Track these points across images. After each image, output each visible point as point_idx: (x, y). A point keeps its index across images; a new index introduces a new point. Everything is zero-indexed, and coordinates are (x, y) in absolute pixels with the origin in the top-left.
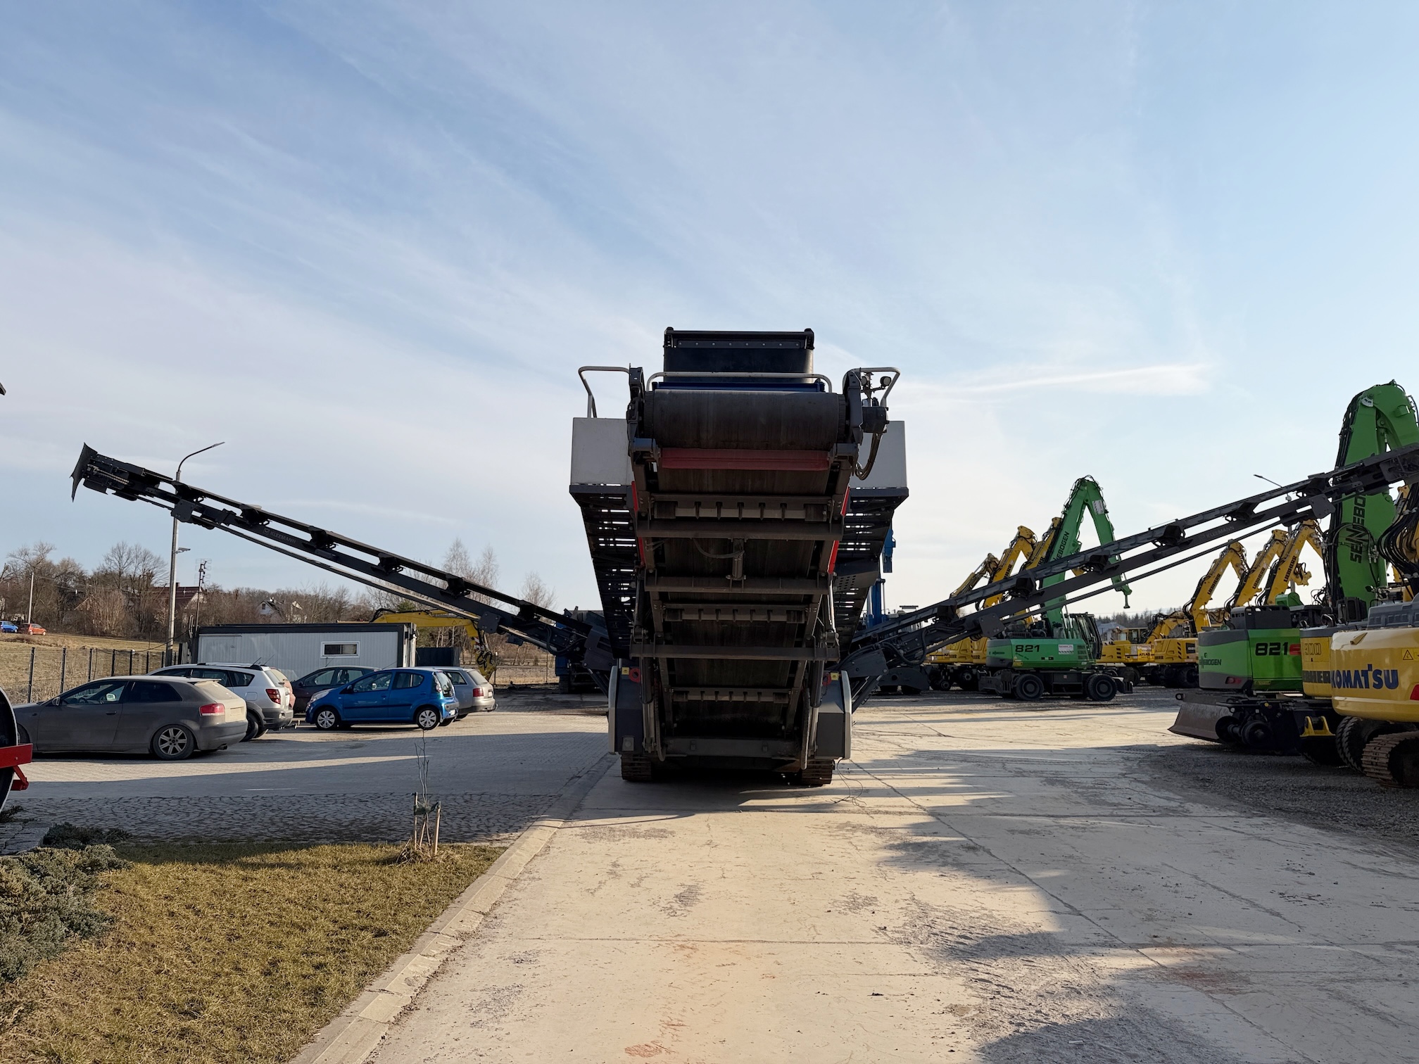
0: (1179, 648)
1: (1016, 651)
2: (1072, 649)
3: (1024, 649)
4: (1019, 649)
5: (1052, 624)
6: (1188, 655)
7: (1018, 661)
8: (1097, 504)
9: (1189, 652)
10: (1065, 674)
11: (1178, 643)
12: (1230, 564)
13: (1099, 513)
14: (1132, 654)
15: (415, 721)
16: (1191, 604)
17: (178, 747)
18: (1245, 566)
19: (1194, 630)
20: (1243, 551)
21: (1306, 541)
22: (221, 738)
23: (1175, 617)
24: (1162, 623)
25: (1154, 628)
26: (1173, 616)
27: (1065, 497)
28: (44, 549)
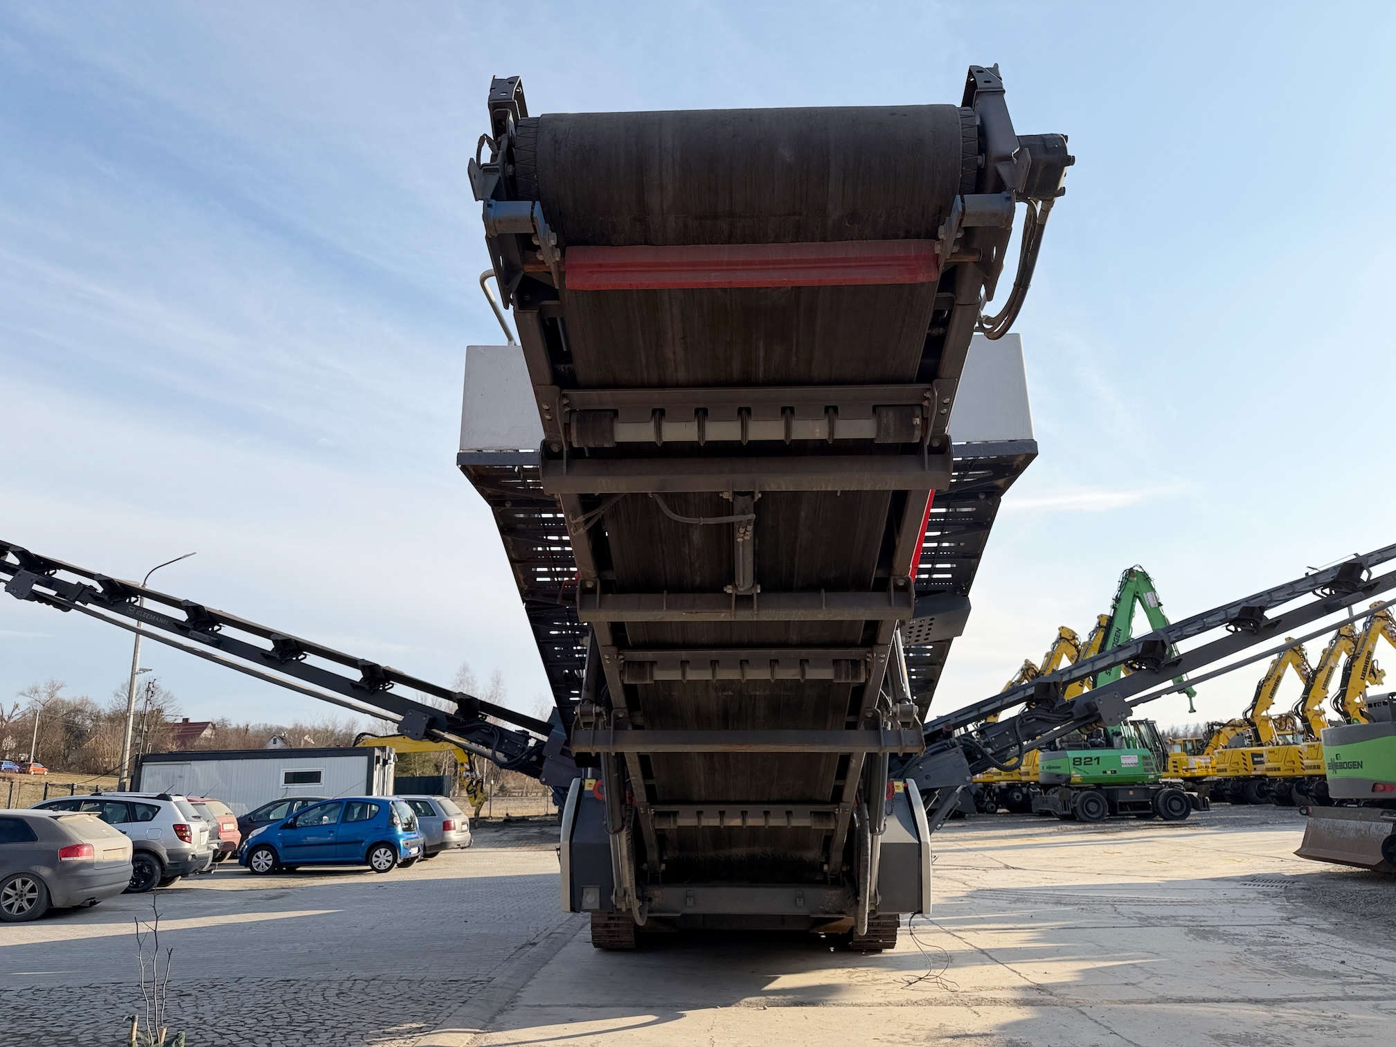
0: (1243, 759)
1: (1074, 764)
2: (1136, 761)
3: (1083, 761)
4: (1077, 762)
5: (1111, 733)
6: (1255, 766)
7: (1076, 776)
8: (1148, 596)
9: (1255, 763)
10: (1131, 789)
11: (1242, 754)
12: (1290, 665)
13: (1153, 606)
14: (1190, 767)
15: (367, 861)
16: (1251, 710)
17: (25, 904)
18: (1307, 666)
19: (1258, 738)
20: (1303, 650)
21: (1380, 634)
22: (85, 891)
23: (1233, 725)
24: (1219, 732)
25: (1211, 738)
26: (1232, 724)
27: (1114, 590)
28: (54, 687)
